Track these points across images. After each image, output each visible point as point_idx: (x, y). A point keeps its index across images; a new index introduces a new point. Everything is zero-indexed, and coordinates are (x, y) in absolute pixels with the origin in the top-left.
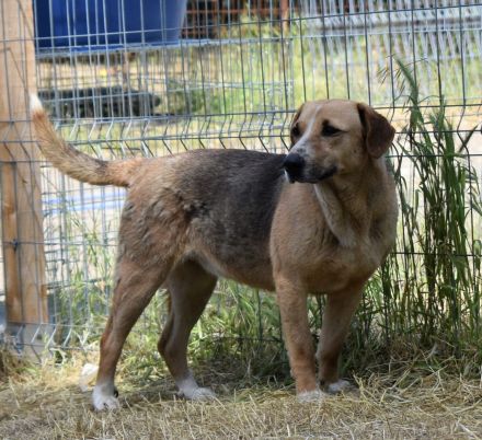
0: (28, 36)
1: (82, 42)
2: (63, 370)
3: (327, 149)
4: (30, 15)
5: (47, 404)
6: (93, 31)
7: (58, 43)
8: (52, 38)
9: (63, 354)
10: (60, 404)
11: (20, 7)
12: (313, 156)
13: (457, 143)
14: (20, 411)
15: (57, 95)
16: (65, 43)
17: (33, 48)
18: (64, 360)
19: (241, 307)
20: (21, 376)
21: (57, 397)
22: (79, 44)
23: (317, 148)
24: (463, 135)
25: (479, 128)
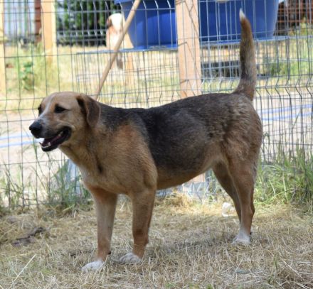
0: (196, 36)
1: (224, 39)
2: (212, 206)
3: (58, 120)
4: (197, 25)
5: (206, 222)
6: (229, 33)
7: (211, 39)
8: (208, 37)
9: (213, 197)
10: (212, 223)
11: (192, 21)
12: (48, 124)
14: (192, 226)
15: (210, 65)
16: (215, 39)
17: (198, 42)
18: (214, 200)
19: (306, 175)
20: (192, 208)
21: (211, 219)
22: (222, 39)
23: (51, 119)
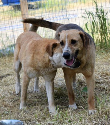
13: (105, 14)
24: (106, 13)
25: (109, 11)
